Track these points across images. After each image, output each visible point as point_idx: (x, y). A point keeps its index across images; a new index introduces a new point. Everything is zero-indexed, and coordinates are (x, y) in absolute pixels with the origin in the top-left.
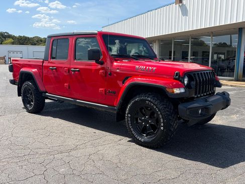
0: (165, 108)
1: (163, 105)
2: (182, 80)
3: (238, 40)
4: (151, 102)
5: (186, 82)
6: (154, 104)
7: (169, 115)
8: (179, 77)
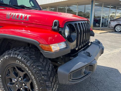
0: (40, 70)
1: (38, 66)
2: (63, 31)
3: (91, 8)
4: (23, 62)
5: (67, 34)
6: (26, 66)
7: (46, 81)
8: (59, 27)
